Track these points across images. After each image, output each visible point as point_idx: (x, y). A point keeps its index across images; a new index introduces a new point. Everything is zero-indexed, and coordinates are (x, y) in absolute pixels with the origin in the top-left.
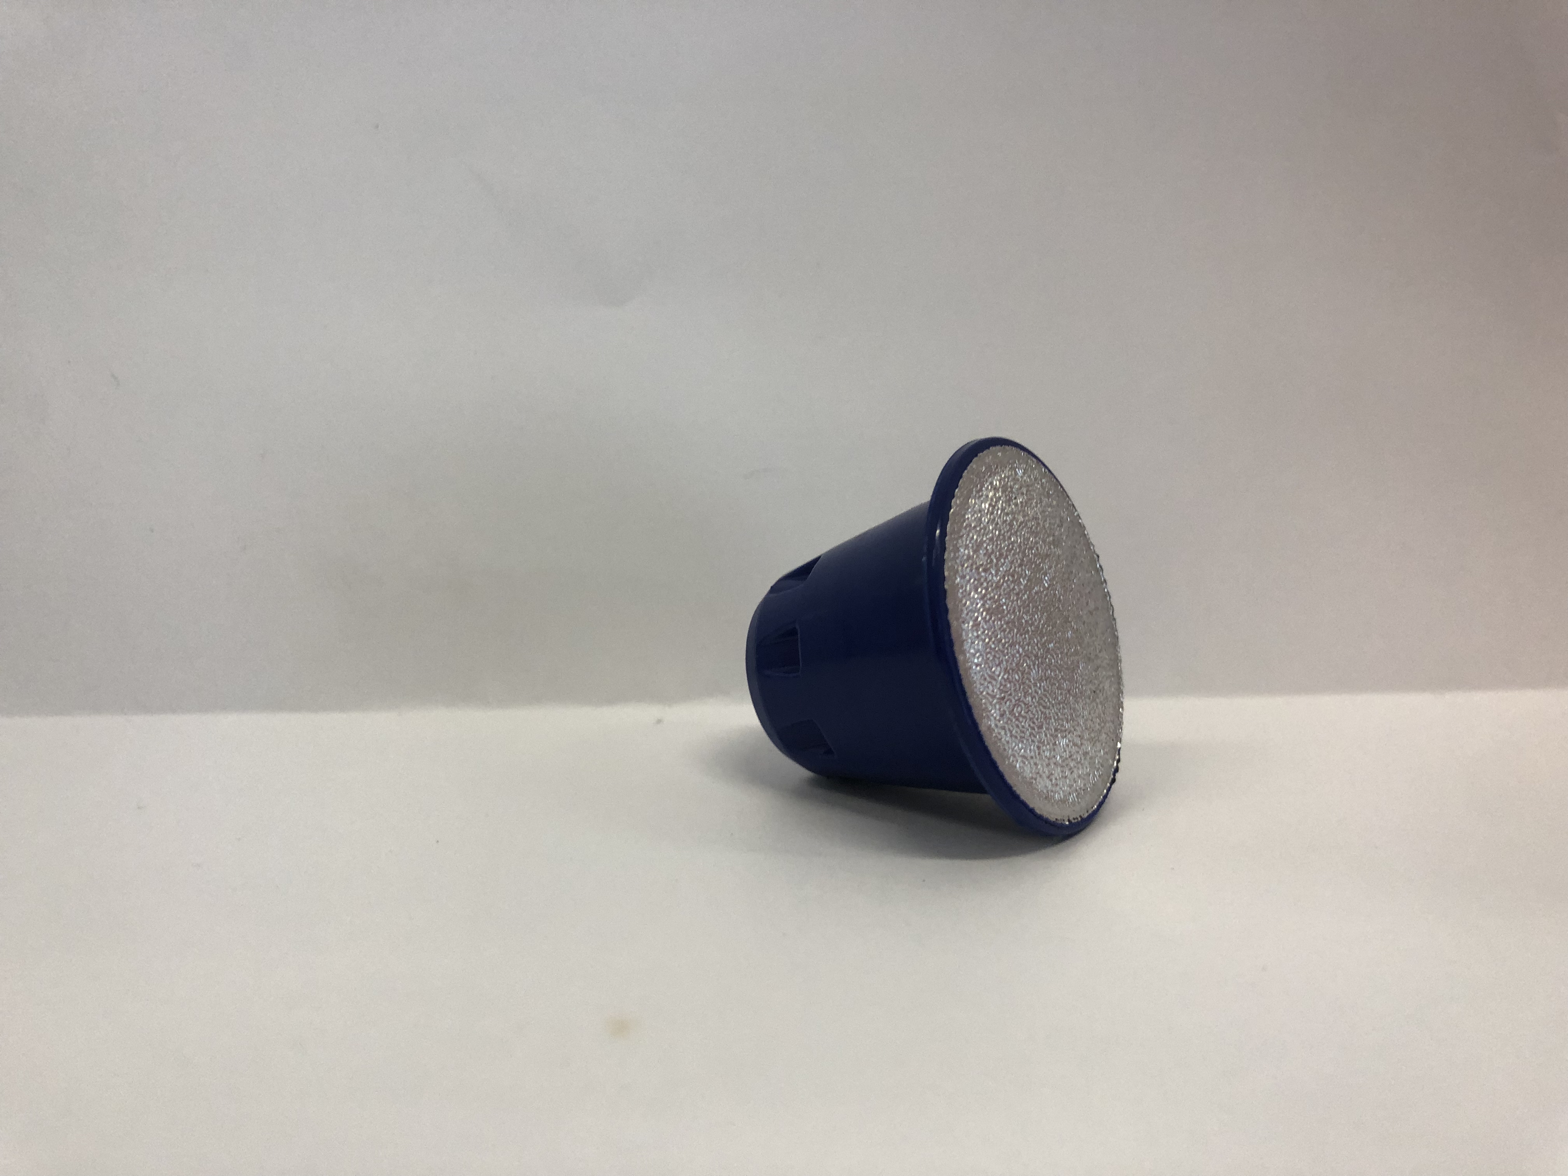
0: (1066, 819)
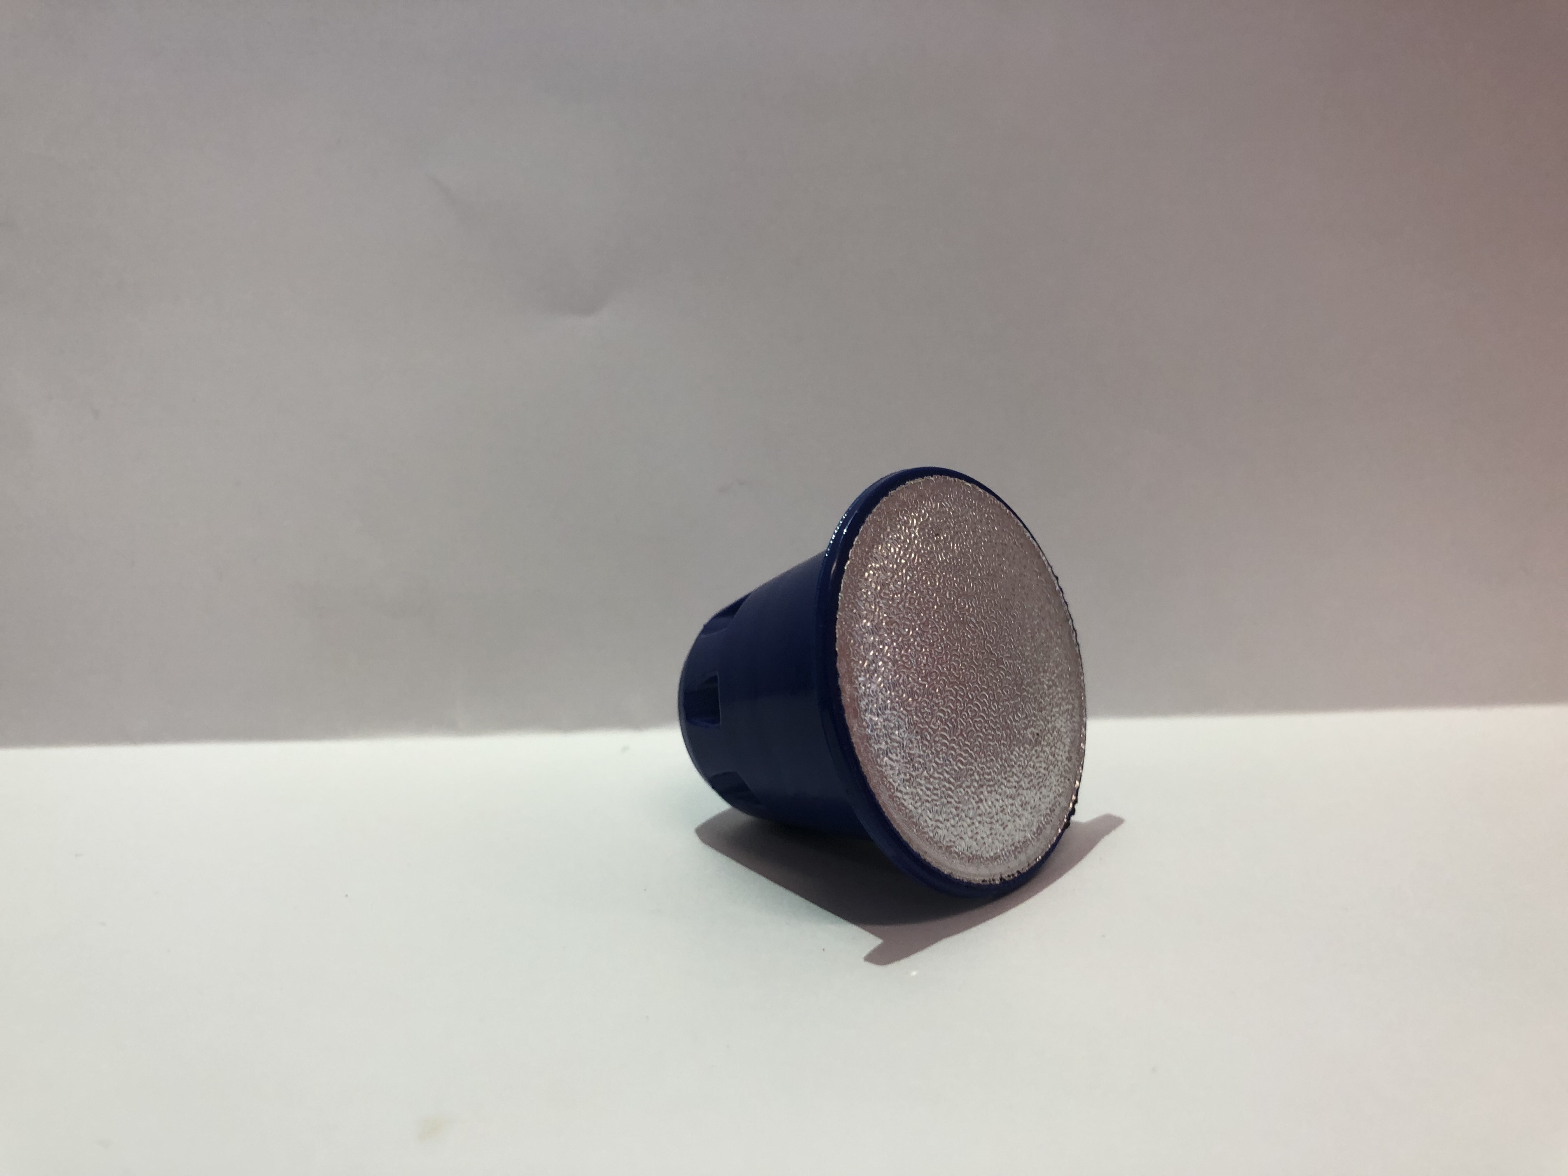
0: (997, 878)
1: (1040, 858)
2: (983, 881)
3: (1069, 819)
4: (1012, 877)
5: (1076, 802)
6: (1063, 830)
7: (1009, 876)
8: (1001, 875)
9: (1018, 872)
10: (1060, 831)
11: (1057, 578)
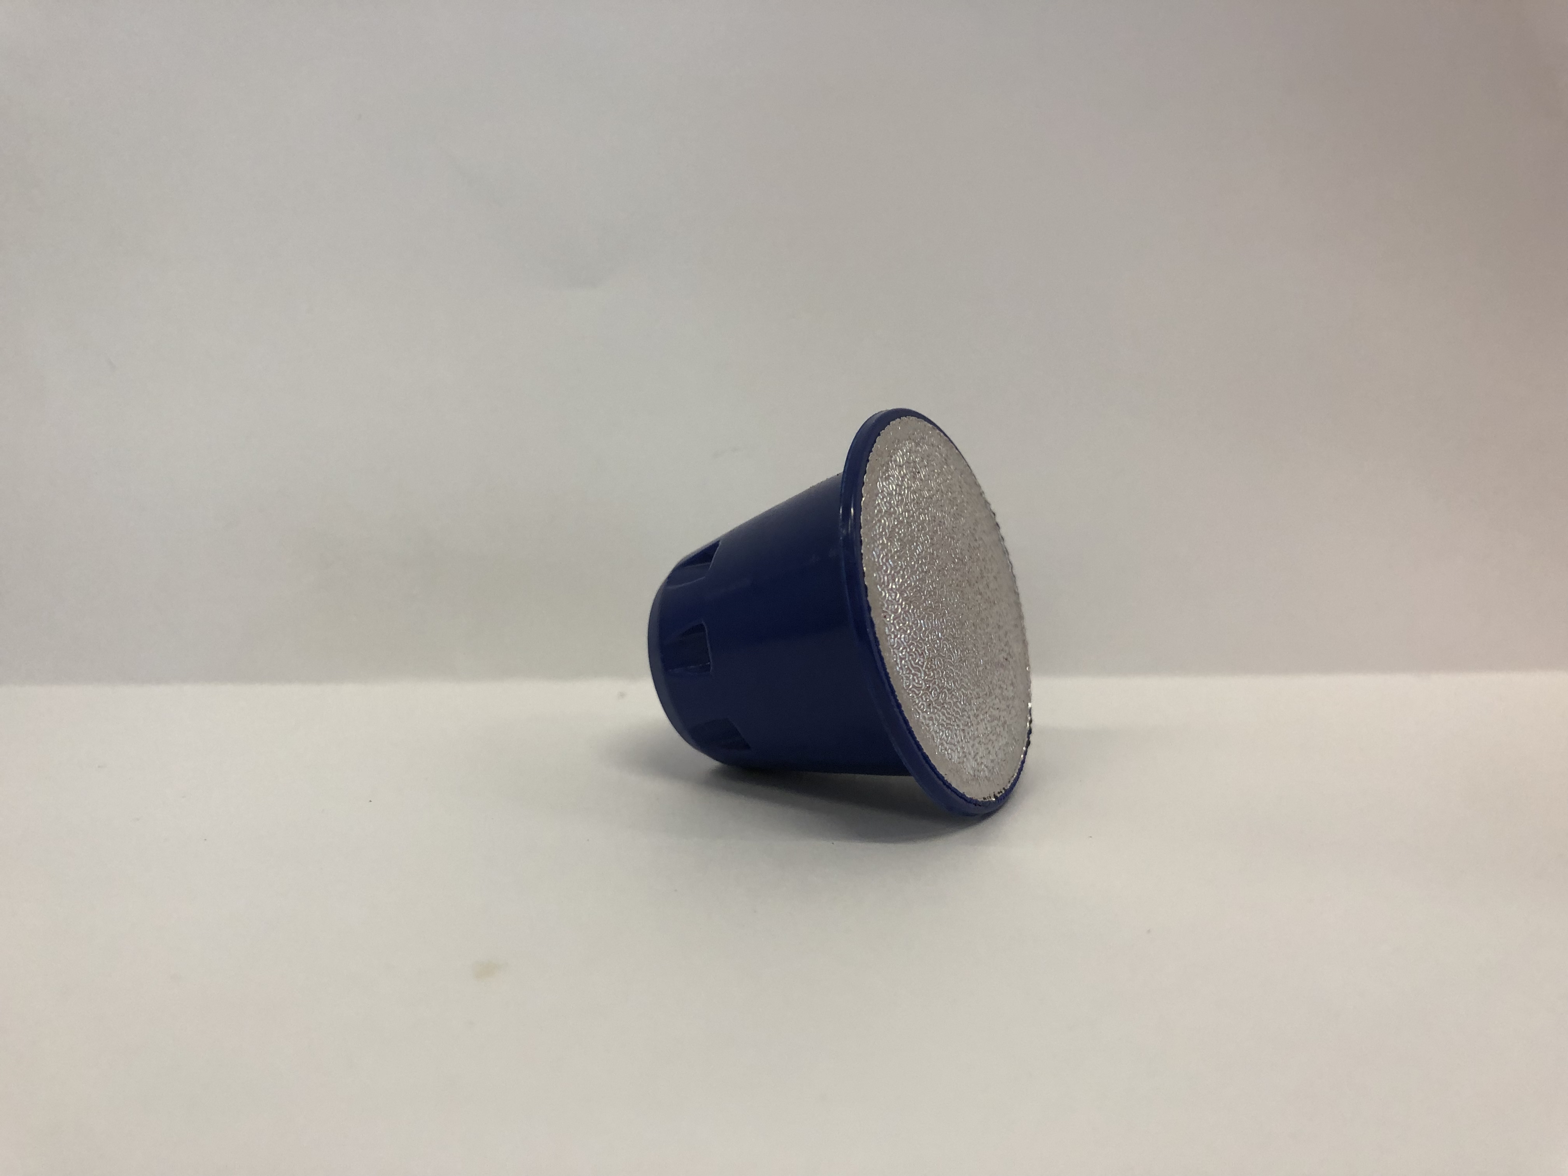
0: (992, 795)
1: (1016, 775)
2: (984, 799)
3: (1029, 737)
4: (1001, 794)
5: (1031, 722)
6: (1027, 747)
7: (999, 793)
8: (994, 792)
9: (1004, 789)
10: (1024, 748)
11: (994, 514)
